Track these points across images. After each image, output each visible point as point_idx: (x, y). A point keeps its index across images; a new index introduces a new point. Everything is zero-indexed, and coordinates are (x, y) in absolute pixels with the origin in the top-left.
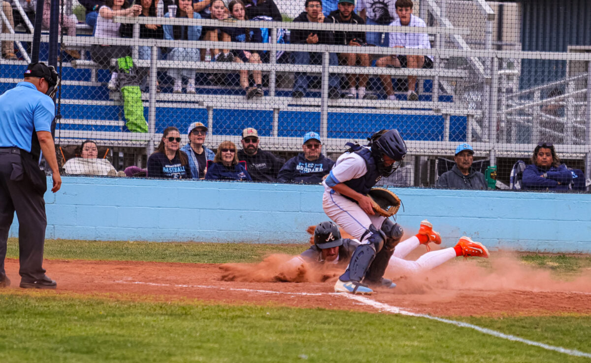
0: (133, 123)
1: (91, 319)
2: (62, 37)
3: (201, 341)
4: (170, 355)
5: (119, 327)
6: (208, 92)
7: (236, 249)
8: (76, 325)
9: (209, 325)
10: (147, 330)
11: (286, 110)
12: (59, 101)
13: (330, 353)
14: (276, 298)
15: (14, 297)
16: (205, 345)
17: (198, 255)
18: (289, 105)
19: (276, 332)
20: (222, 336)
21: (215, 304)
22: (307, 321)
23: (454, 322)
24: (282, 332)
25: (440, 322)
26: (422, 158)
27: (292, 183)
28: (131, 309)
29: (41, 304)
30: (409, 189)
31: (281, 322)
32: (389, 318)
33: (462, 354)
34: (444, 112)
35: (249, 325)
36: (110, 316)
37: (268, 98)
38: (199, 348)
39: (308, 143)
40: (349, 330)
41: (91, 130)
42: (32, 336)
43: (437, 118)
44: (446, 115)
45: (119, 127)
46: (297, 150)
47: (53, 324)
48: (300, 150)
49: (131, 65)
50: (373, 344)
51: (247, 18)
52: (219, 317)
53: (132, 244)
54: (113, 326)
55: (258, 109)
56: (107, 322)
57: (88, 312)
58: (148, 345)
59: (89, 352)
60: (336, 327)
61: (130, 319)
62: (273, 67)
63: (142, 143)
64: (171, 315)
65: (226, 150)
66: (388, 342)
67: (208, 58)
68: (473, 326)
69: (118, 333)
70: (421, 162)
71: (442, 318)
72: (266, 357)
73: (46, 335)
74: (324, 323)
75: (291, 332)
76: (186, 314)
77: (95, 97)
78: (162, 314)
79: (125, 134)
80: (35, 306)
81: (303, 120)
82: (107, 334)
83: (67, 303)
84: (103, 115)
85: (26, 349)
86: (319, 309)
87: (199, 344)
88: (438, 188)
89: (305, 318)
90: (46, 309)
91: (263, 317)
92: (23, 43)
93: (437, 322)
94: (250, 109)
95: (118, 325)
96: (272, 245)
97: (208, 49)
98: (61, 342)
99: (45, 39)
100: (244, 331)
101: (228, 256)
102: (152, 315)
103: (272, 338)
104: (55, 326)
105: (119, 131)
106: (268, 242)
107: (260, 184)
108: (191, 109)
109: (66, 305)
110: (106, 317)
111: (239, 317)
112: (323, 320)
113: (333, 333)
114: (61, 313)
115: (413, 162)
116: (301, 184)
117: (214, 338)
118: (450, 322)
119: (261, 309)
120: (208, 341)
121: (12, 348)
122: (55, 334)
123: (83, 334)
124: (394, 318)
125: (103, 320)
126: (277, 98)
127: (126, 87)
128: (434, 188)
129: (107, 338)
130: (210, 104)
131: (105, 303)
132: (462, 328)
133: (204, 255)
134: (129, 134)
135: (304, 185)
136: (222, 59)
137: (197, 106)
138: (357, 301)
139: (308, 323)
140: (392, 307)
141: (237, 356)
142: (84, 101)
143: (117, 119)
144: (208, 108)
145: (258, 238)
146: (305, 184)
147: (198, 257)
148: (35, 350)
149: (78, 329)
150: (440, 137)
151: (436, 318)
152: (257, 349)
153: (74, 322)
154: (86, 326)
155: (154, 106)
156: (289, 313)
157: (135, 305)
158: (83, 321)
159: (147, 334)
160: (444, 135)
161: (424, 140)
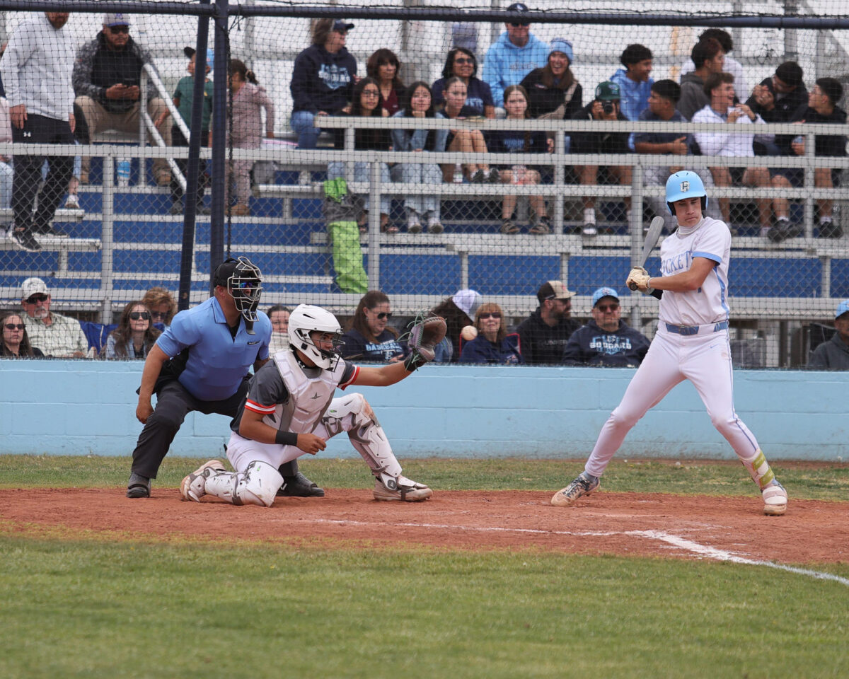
0: (347, 279)
1: (255, 578)
2: (231, 151)
3: (415, 608)
4: (364, 628)
5: (295, 588)
6: (459, 230)
7: (500, 468)
8: (230, 586)
9: (433, 584)
10: (337, 592)
11: (578, 255)
12: (229, 248)
13: (608, 622)
14: (544, 541)
15: (143, 546)
16: (420, 613)
17: (439, 478)
18: (584, 247)
19: (534, 592)
20: (449, 599)
21: (449, 551)
22: (584, 574)
23: (810, 572)
24: (542, 592)
25: (788, 572)
26: (790, 324)
27: (586, 366)
28: (320, 560)
29: (184, 557)
30: (765, 371)
31: (544, 577)
32: (711, 568)
33: (811, 620)
34: (821, 252)
35: (493, 582)
36: (284, 572)
37: (552, 237)
38: (410, 617)
39: (600, 304)
40: (645, 587)
41: (281, 291)
42: (161, 604)
43: (809, 262)
44: (825, 258)
45: (325, 285)
46: (586, 316)
47: (197, 585)
48: (589, 316)
49: (344, 192)
50: (678, 608)
51: (529, 115)
52: (451, 571)
53: (343, 463)
54: (286, 587)
55: (524, 254)
56: (279, 581)
57: (253, 567)
58: (335, 614)
59: (242, 627)
60: (627, 583)
61: (314, 576)
62: (560, 190)
63: (348, 309)
64: (378, 569)
65: (486, 316)
66: (702, 604)
67: (459, 177)
68: (837, 578)
69: (293, 597)
70: (789, 330)
71: (793, 566)
72: (509, 630)
73: (182, 603)
74: (608, 578)
75: (556, 592)
76: (402, 567)
77: (297, 240)
78: (364, 568)
79: (336, 295)
80: (174, 560)
81: (593, 270)
82: (275, 600)
83: (223, 554)
84: (288, 267)
85: (147, 625)
86: (605, 557)
87: (412, 612)
88: (810, 369)
89: (581, 569)
90: (189, 562)
91: (518, 571)
92: (177, 160)
93: (784, 572)
94: (512, 254)
95: (294, 585)
96: (557, 461)
97: (458, 164)
98: (204, 612)
99: (206, 153)
100: (485, 590)
101: (485, 479)
102: (348, 569)
103: (524, 600)
104: (198, 589)
105: (326, 291)
106: (551, 456)
107: (538, 368)
108: (421, 255)
109: (221, 556)
110: (279, 573)
111: (482, 570)
112: (609, 572)
113: (619, 592)
114: (211, 569)
115: (777, 331)
116: (599, 367)
117: (438, 602)
118: (806, 572)
119: (517, 557)
120: (426, 607)
121: (125, 623)
122: (197, 600)
123: (239, 599)
124: (719, 568)
125: (273, 578)
126: (565, 236)
127: (336, 223)
128: (803, 369)
129: (275, 606)
130: (464, 248)
131: (281, 552)
132: (820, 581)
133: (449, 477)
134: (343, 295)
135: (604, 369)
136: (480, 179)
137: (443, 251)
138: (668, 544)
139: (585, 577)
140: (720, 551)
141: (466, 628)
142: (259, 246)
143: (321, 274)
144: (461, 253)
145: (535, 450)
146: (606, 367)
147: (438, 481)
148: (162, 625)
149: (232, 593)
150: (815, 292)
151: (784, 567)
152: (498, 618)
153: (228, 582)
154: (246, 588)
155: (377, 252)
156: (558, 563)
157: (327, 556)
158: (243, 580)
159: (336, 598)
160: (823, 289)
161: (780, 296)
